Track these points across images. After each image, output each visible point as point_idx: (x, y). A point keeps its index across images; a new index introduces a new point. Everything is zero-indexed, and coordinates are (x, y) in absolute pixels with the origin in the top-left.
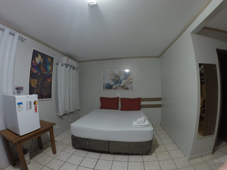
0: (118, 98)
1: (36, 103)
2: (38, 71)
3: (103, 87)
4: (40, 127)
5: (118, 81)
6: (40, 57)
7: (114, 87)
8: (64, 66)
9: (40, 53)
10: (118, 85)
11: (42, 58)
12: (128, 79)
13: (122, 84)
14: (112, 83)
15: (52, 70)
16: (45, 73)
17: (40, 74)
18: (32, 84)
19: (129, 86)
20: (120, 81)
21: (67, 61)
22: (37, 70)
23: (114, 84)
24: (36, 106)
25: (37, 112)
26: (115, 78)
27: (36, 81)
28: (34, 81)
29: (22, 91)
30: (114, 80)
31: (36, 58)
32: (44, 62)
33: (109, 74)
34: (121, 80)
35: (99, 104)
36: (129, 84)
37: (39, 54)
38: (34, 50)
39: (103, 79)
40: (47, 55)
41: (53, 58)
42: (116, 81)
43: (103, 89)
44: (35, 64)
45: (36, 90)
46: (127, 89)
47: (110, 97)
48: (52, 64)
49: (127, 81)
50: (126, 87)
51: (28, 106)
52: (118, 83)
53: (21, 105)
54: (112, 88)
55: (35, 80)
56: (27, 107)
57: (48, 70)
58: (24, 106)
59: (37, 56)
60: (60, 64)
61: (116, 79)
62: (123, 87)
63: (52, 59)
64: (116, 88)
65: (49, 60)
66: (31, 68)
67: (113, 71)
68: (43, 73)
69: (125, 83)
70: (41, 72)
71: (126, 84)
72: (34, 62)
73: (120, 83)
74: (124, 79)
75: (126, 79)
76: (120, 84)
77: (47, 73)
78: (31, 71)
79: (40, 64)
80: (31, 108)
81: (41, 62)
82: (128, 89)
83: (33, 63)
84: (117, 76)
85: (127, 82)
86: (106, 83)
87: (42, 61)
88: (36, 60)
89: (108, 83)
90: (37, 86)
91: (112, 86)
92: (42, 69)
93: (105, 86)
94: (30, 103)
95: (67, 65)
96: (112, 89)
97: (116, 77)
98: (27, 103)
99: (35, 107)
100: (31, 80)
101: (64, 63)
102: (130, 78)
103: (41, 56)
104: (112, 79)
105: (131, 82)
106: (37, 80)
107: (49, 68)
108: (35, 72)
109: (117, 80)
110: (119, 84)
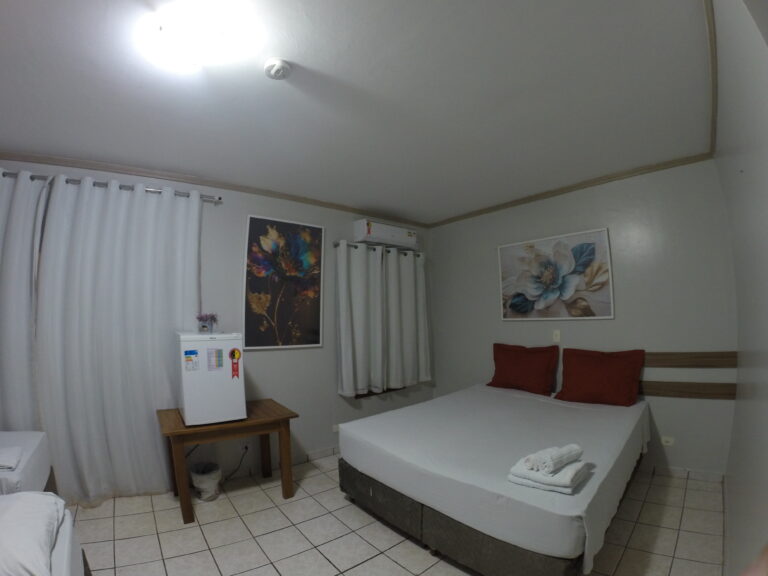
0: (555, 348)
1: (237, 356)
2: (272, 270)
3: (504, 305)
4: (245, 416)
5: (554, 281)
6: (273, 234)
7: (540, 305)
8: (362, 247)
9: (273, 224)
10: (553, 297)
11: (280, 237)
12: (588, 270)
13: (569, 294)
14: (531, 291)
15: (318, 263)
16: (293, 274)
17: (277, 279)
18: (254, 306)
19: (592, 300)
20: (560, 282)
21: (369, 232)
22: (267, 270)
23: (540, 296)
24: (235, 361)
25: (238, 375)
26: (542, 273)
27: (266, 298)
28: (260, 299)
29: (215, 325)
30: (538, 279)
31: (261, 238)
32: (288, 244)
33: (522, 259)
34: (564, 277)
35: (489, 368)
36: (595, 291)
37: (268, 227)
38: (251, 218)
39: (503, 279)
40: (298, 226)
41: (320, 230)
42: (545, 283)
43: (505, 316)
44: (260, 255)
45: (268, 322)
46: (588, 312)
47: (529, 343)
48: (315, 246)
49: (586, 279)
50: (584, 303)
51: (214, 360)
52: (553, 290)
53: (193, 356)
54: (533, 308)
55: (262, 296)
56: (209, 361)
57: (305, 265)
58: (201, 358)
59: (266, 233)
60: (343, 244)
61: (547, 273)
62: (571, 305)
63: (316, 233)
64: (546, 312)
65: (307, 237)
66: (248, 266)
67: (531, 247)
68: (288, 274)
69: (577, 291)
70: (280, 273)
71: (584, 294)
72: (255, 249)
73: (562, 288)
74: (574, 272)
75: (581, 273)
76: (561, 295)
77: (300, 275)
78: (249, 273)
79: (275, 253)
80: (220, 364)
81: (278, 247)
82: (593, 315)
83: (256, 253)
84: (547, 264)
85: (587, 284)
86: (512, 292)
87: (282, 243)
88: (262, 242)
89: (520, 291)
90: (270, 310)
91: (534, 302)
92: (283, 265)
93: (509, 302)
94: (219, 353)
95: (371, 245)
96: (534, 312)
97: (546, 268)
98: (208, 354)
99: (233, 364)
100: (250, 297)
101: (360, 239)
102: (595, 265)
103: (278, 230)
104: (533, 276)
105: (603, 285)
106: (269, 296)
107: (308, 259)
108: (263, 274)
109: (550, 279)
110: (558, 294)
